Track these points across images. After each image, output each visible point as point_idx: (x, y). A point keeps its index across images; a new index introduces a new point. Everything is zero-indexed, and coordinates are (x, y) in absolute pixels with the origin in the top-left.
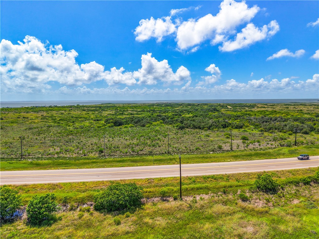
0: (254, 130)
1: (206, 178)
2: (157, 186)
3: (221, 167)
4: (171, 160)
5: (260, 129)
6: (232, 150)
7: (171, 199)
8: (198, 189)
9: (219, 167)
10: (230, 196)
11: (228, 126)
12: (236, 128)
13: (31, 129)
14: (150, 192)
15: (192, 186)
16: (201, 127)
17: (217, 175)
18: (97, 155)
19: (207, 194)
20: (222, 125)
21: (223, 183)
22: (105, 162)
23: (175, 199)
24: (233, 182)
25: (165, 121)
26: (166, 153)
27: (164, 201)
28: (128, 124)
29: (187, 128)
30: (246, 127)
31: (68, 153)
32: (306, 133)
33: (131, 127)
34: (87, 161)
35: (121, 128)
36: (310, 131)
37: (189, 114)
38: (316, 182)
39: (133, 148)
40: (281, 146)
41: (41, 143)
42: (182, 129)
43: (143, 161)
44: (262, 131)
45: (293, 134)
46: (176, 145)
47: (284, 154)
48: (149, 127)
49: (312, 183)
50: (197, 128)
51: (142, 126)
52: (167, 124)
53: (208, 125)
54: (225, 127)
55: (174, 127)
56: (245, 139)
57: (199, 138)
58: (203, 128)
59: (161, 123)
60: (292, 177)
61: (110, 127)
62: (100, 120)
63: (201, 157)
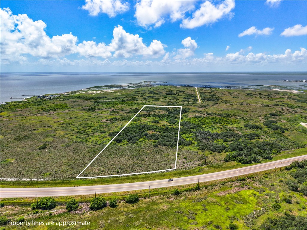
0: (195, 147)
1: (159, 189)
2: (143, 193)
5: (198, 148)
7: (147, 198)
8: (156, 194)
10: (165, 197)
12: (186, 145)
13: (68, 146)
14: (141, 195)
15: (154, 193)
16: (167, 145)
17: (163, 188)
19: (158, 196)
21: (164, 191)
23: (148, 198)
24: (168, 191)
25: (147, 136)
27: (145, 199)
28: (125, 140)
29: (159, 145)
30: (193, 144)
31: (103, 173)
32: (219, 152)
33: (127, 144)
34: (114, 179)
35: (121, 146)
36: (223, 150)
37: (164, 119)
38: (194, 190)
39: (131, 169)
40: (199, 165)
41: (85, 164)
42: (156, 147)
43: (137, 179)
44: (199, 149)
45: (213, 153)
46: (151, 166)
47: (196, 172)
48: (137, 144)
49: (192, 190)
50: (165, 146)
51: (133, 143)
52: (148, 140)
53: (171, 144)
54: (181, 145)
55: (152, 144)
56: (185, 158)
57: (164, 157)
58: (168, 146)
59: (145, 138)
60: (189, 187)
61: (114, 144)
62: (105, 132)
63: (161, 175)
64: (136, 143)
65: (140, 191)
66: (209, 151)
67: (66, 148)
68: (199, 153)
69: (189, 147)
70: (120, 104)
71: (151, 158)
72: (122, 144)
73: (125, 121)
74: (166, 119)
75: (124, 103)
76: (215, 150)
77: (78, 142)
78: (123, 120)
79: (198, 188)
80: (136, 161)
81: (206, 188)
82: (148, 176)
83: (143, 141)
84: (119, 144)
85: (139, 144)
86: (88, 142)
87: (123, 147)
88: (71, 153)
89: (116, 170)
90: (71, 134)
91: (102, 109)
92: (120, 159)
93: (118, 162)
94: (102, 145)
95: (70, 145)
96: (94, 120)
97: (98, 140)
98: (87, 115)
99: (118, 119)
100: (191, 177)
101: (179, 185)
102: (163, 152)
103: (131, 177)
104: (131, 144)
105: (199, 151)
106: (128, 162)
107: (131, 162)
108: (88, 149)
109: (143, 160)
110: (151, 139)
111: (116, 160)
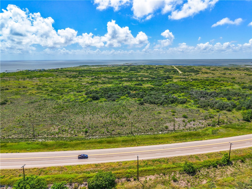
0: (193, 106)
1: (154, 161)
2: (124, 168)
3: (165, 149)
4: (133, 140)
5: (198, 105)
6: (174, 130)
7: (132, 180)
8: (149, 170)
9: (163, 149)
10: (167, 178)
11: (175, 102)
12: (181, 103)
13: (32, 103)
14: (120, 173)
15: (145, 168)
16: (156, 102)
17: (161, 159)
18: (84, 135)
19: (153, 175)
20: (171, 101)
21: (164, 166)
22: (90, 143)
23: (135, 180)
24: (170, 165)
25: (130, 95)
26: (130, 133)
27: (128, 181)
28: (103, 98)
29: (146, 103)
30: (188, 102)
31: (64, 133)
32: (229, 111)
33: (105, 101)
34: (78, 142)
35: (97, 103)
36: (233, 108)
37: (148, 83)
38: (220, 165)
39: (107, 128)
40: (208, 125)
41: (44, 121)
42: (142, 105)
43: (115, 142)
44: (199, 107)
45: (220, 111)
46: (137, 125)
47: (209, 134)
48: (118, 101)
49: (218, 166)
50: (152, 103)
51: (113, 101)
52: (131, 98)
53: (160, 102)
54: (173, 103)
55: (136, 102)
56: (185, 117)
57: (153, 115)
58: (157, 104)
59: (127, 97)
60: (207, 159)
61: (89, 101)
62: (82, 92)
63: (153, 138)
64: (116, 101)
65: (119, 164)
66: (215, 109)
67: (30, 105)
68: (201, 111)
69: (185, 105)
70: (103, 74)
71: (136, 115)
72: (99, 101)
73: (106, 84)
74: (150, 83)
75: (107, 73)
76: (223, 108)
77: (48, 99)
78: (104, 83)
79: (228, 162)
80: (115, 119)
81: (242, 161)
82: (132, 139)
83: (125, 99)
84: (95, 102)
85: (120, 101)
86: (59, 99)
87: (100, 104)
88: (32, 110)
89: (84, 130)
90: (44, 93)
91: (85, 77)
92: (93, 116)
93: (90, 119)
94: (74, 102)
95: (37, 102)
96: (74, 83)
97: (71, 98)
98: (68, 80)
99: (99, 83)
100: (203, 141)
101: (190, 154)
102: (151, 110)
103: (106, 140)
104: (111, 101)
105: (199, 109)
106: (103, 121)
107: (108, 120)
108: (56, 106)
109: (125, 118)
110: (135, 98)
111: (87, 118)
